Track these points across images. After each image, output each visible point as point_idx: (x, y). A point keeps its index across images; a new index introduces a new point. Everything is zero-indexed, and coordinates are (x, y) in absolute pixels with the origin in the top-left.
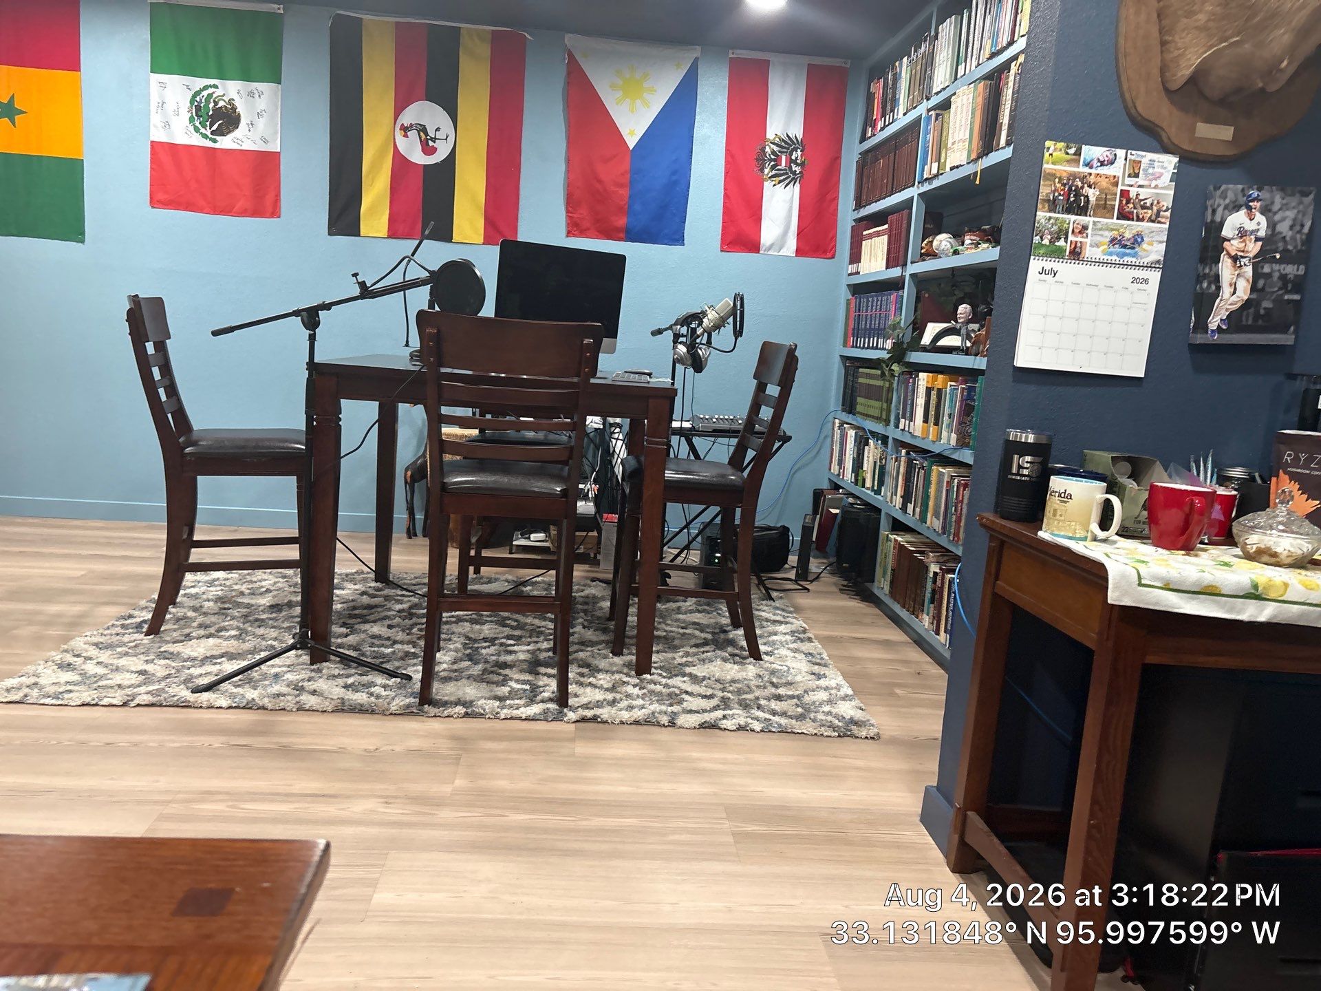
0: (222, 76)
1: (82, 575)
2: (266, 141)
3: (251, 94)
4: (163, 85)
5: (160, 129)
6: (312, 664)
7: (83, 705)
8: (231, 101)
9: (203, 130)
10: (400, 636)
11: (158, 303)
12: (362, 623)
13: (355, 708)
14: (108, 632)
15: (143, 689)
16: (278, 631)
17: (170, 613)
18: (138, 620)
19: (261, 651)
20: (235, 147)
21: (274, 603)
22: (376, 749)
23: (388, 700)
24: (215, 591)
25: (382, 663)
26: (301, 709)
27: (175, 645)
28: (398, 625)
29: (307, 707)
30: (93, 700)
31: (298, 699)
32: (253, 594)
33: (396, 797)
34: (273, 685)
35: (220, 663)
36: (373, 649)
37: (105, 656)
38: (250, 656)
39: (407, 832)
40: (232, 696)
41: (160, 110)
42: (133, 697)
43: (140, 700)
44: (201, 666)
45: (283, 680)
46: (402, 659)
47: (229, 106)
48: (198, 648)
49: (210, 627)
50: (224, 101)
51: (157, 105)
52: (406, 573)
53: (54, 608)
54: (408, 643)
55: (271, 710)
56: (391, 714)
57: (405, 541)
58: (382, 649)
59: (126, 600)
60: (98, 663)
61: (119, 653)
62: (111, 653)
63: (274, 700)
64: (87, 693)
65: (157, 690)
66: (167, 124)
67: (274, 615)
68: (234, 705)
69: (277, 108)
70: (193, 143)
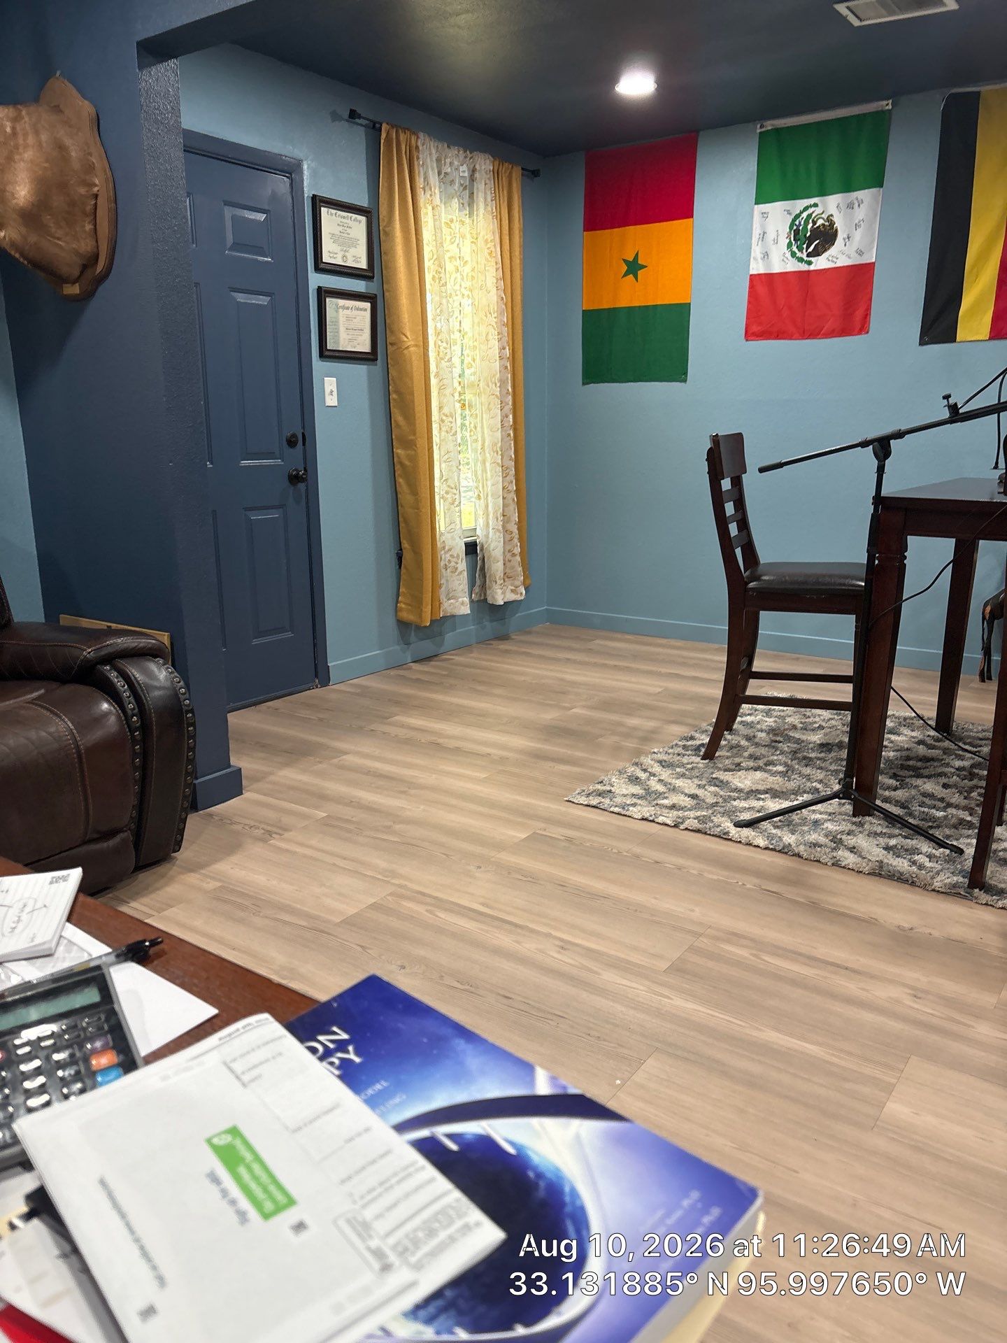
0: (823, 193)
1: (659, 693)
2: (860, 253)
3: (850, 206)
4: (764, 215)
5: (760, 260)
6: (854, 816)
7: (643, 819)
8: (829, 219)
9: (799, 254)
10: (956, 799)
11: (738, 439)
12: (914, 776)
13: (894, 875)
14: (671, 751)
15: (692, 814)
16: (824, 773)
17: (725, 740)
18: (698, 743)
19: (805, 792)
20: (830, 265)
21: (825, 742)
22: (912, 929)
23: (931, 874)
24: (770, 721)
25: (931, 827)
26: (836, 864)
27: (726, 773)
28: (955, 786)
29: (843, 864)
30: (651, 816)
31: (835, 854)
32: (806, 729)
33: (927, 992)
34: (812, 833)
35: (763, 799)
36: (922, 809)
37: (666, 774)
38: (793, 796)
39: (934, 1038)
40: (770, 837)
41: (760, 242)
42: (684, 819)
43: (687, 824)
44: (745, 800)
45: (823, 829)
46: (955, 827)
47: (827, 224)
48: (744, 780)
49: (760, 759)
50: (823, 219)
51: (758, 237)
52: (973, 724)
53: (633, 722)
54: (965, 808)
55: (806, 859)
56: (934, 890)
57: (976, 683)
58: (934, 811)
59: (690, 721)
60: (659, 780)
61: (678, 773)
62: (671, 772)
63: (809, 850)
64: (646, 809)
65: (704, 816)
66: (766, 255)
67: (823, 755)
68: (771, 847)
69: (876, 215)
70: (788, 270)
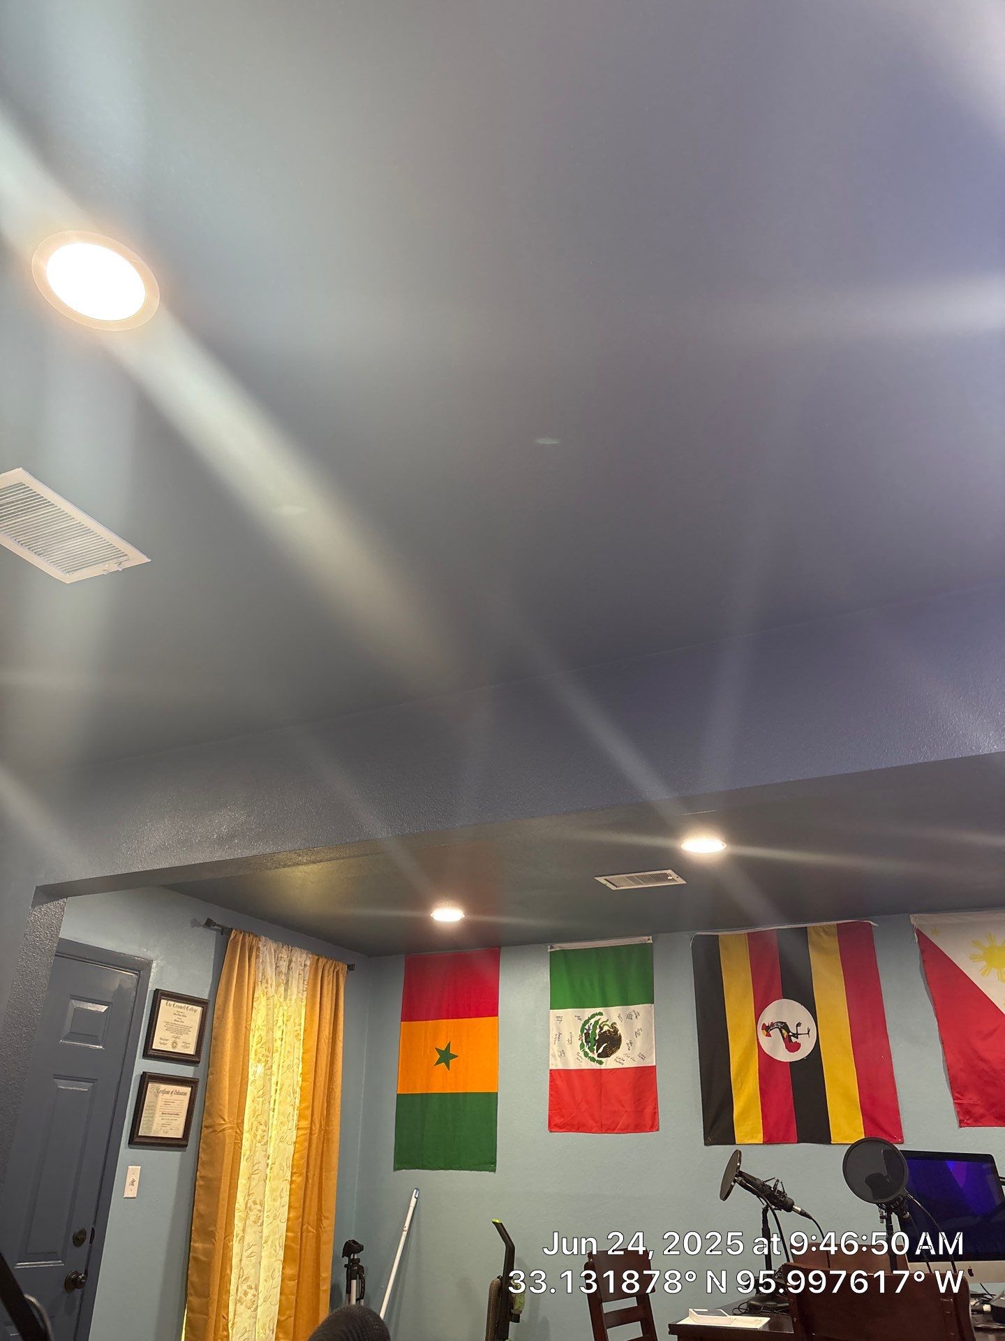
0: (606, 1004)
2: (643, 1057)
3: (629, 1017)
4: (559, 1019)
5: (558, 1058)
8: (613, 1025)
9: (591, 1054)
20: (618, 1066)
41: (557, 1041)
47: (612, 1030)
51: (555, 1037)
66: (563, 1053)
69: (651, 1025)
70: (583, 1068)
